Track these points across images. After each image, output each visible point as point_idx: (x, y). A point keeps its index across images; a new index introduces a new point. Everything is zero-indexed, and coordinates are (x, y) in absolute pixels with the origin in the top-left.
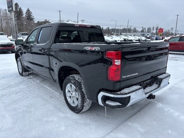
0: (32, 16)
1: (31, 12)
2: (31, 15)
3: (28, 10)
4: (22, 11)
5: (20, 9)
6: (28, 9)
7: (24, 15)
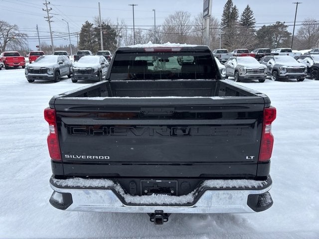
0: (252, 18)
1: (252, 12)
2: (251, 16)
3: (248, 9)
4: (236, 13)
5: (235, 9)
6: (248, 6)
7: (239, 19)
